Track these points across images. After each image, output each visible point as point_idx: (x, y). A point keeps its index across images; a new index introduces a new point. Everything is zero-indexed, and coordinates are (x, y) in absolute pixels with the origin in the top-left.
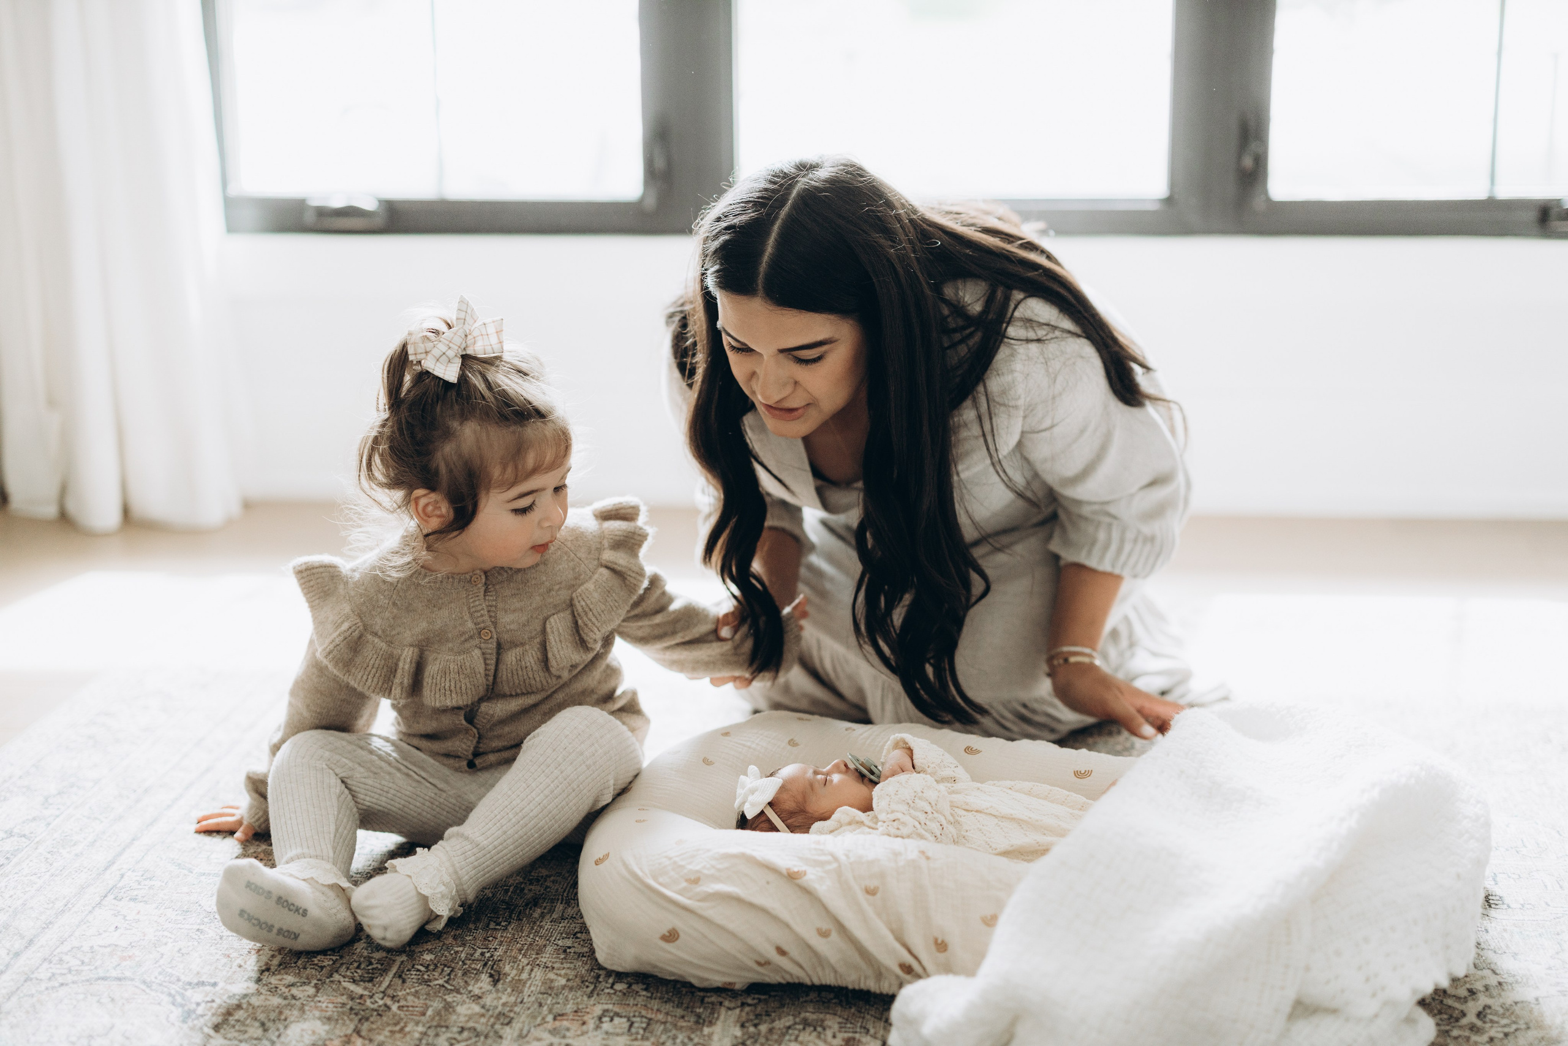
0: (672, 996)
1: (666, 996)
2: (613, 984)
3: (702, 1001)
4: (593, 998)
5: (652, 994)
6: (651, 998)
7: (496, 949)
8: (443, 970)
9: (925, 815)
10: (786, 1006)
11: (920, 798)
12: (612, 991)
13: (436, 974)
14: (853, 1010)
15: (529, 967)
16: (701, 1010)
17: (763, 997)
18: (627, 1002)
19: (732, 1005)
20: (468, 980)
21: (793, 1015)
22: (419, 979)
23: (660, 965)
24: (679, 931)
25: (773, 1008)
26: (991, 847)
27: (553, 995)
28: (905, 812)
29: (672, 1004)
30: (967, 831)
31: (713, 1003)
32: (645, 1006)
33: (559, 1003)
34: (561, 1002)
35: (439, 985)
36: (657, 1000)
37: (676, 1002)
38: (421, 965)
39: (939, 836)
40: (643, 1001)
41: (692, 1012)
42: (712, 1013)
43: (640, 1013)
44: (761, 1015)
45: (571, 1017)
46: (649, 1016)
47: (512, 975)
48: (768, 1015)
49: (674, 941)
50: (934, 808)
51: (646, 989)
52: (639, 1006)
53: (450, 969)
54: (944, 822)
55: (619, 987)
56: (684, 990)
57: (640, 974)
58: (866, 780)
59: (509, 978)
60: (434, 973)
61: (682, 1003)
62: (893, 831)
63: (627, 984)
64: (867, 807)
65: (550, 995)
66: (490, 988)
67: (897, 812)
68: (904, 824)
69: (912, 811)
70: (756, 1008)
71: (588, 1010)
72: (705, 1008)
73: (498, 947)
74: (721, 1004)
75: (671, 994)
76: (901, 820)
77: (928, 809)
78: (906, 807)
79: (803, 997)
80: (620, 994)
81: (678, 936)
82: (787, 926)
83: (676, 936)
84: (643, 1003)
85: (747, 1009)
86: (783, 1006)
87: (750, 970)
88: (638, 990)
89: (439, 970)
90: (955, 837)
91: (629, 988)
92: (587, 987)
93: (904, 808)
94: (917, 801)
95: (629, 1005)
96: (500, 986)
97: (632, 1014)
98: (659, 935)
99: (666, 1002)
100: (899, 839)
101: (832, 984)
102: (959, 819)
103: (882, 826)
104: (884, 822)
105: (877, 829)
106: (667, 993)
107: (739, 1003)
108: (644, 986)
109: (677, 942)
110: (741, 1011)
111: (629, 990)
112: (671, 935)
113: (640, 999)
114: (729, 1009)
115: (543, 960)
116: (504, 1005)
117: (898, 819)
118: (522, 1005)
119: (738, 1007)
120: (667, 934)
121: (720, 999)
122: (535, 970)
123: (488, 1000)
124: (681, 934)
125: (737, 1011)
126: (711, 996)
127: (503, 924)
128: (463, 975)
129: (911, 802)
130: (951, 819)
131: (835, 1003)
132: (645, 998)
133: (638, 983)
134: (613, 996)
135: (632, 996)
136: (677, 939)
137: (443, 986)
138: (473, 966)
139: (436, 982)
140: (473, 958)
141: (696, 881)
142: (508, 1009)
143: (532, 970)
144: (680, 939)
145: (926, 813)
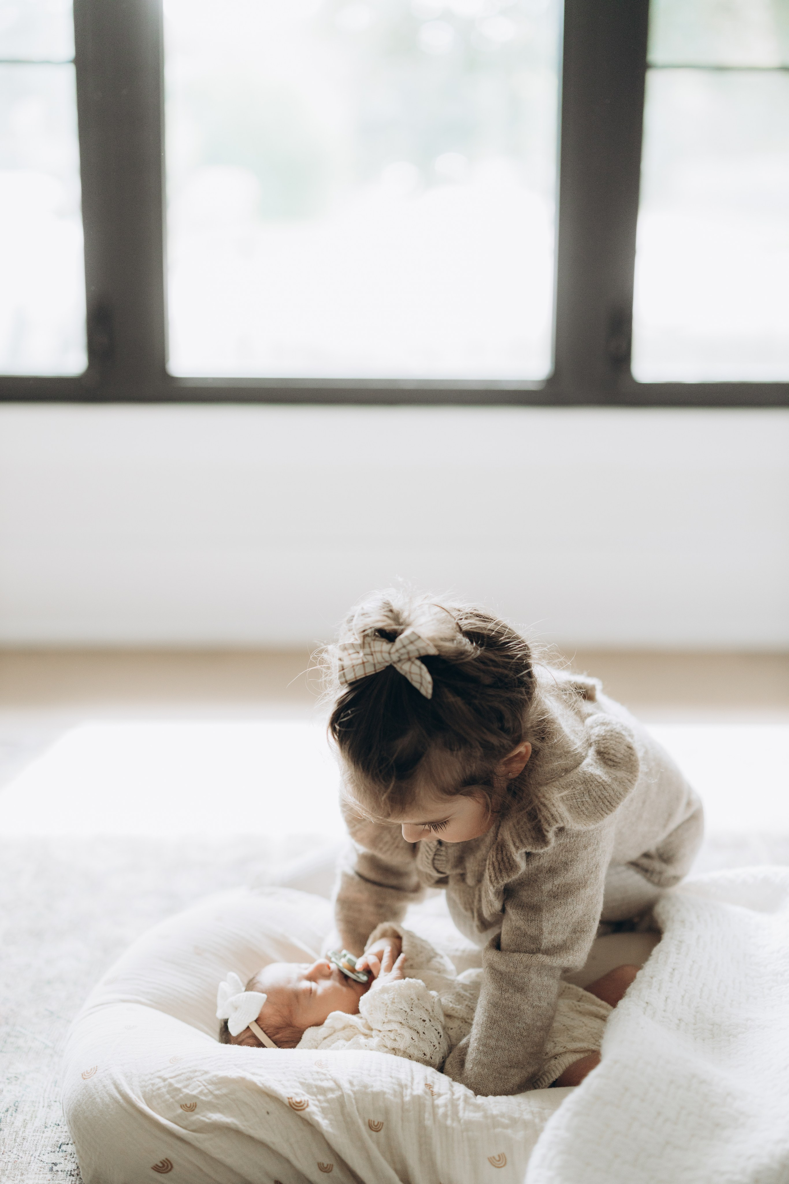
24: (172, 1162)
28: (403, 1022)
49: (167, 1172)
62: (389, 1043)
64: (355, 1011)
67: (395, 1022)
68: (401, 1035)
69: (410, 1021)
76: (396, 1031)
77: (425, 1016)
78: (404, 1014)
81: (172, 1167)
82: (288, 1161)
83: (170, 1167)
93: (400, 1017)
98: (152, 1165)
105: (372, 1038)
112: (164, 1165)
117: (393, 1030)
120: (160, 1165)
124: (175, 1164)
136: (171, 1170)
141: (191, 1107)
144: (173, 1171)
145: (424, 1021)
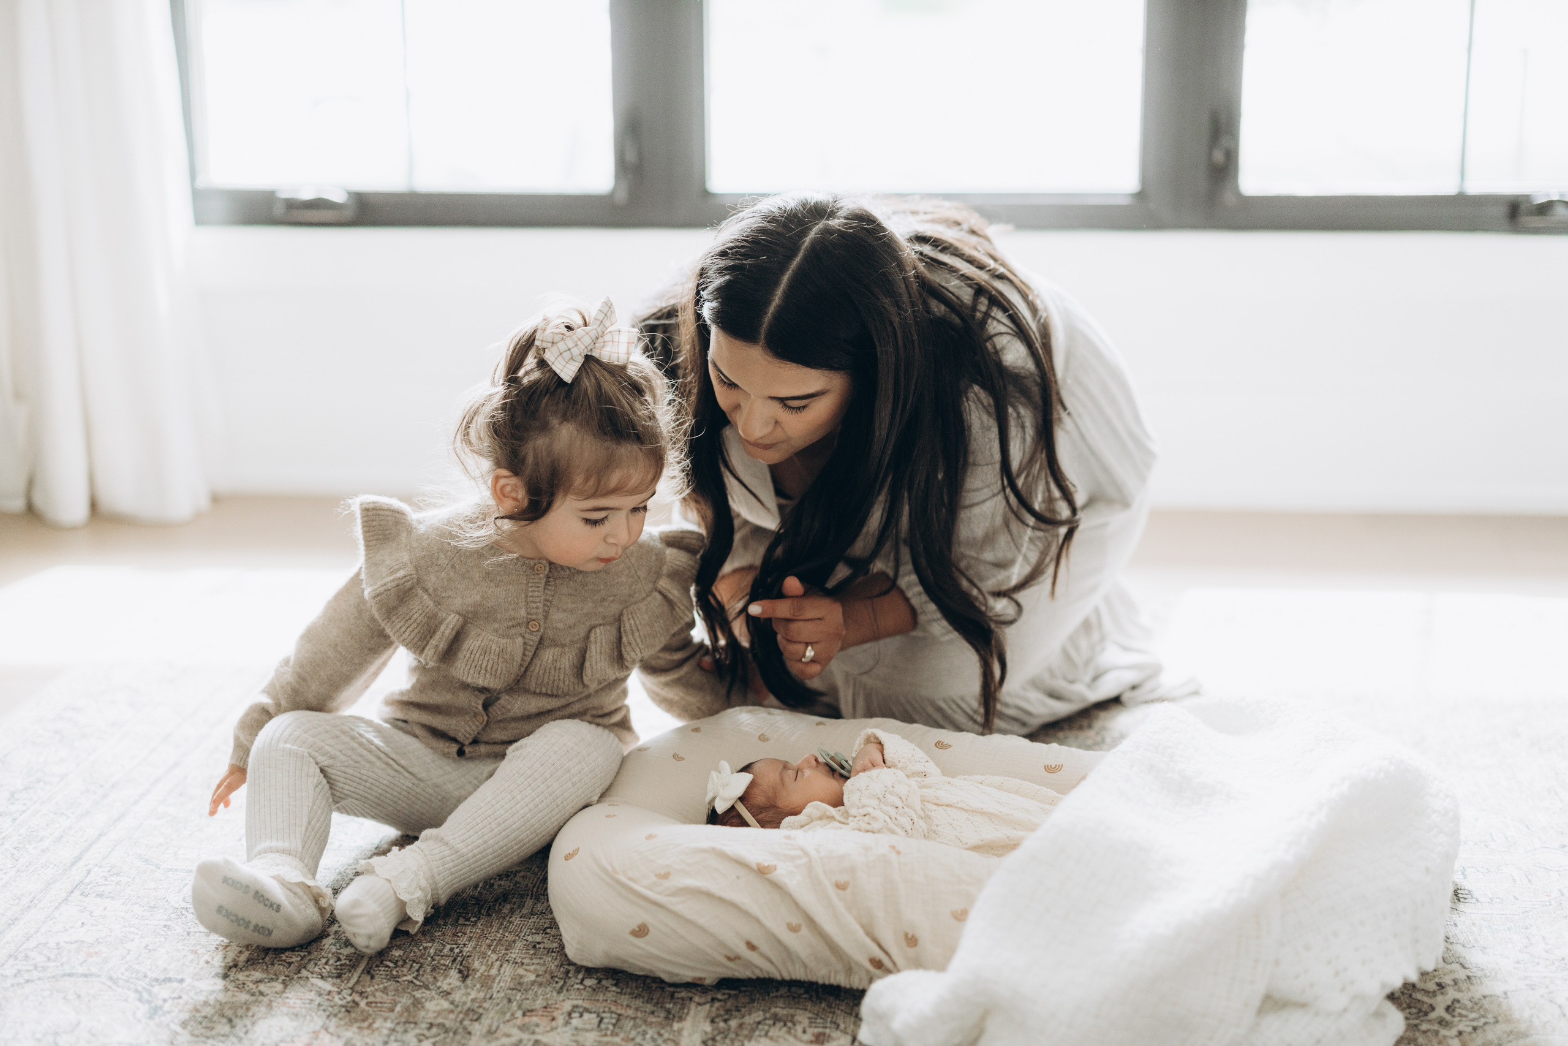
0: (642, 992)
1: (636, 991)
2: (583, 980)
3: (672, 996)
4: (563, 994)
5: (622, 989)
6: (621, 993)
7: (465, 945)
8: (411, 966)
9: (895, 810)
10: (756, 1002)
11: (891, 793)
12: (581, 987)
13: (405, 970)
14: (823, 1005)
15: (498, 963)
16: (671, 1006)
17: (733, 992)
18: (597, 998)
19: (702, 1000)
20: (437, 976)
21: (763, 1010)
22: (387, 975)
23: (631, 960)
24: (649, 926)
25: (743, 1003)
26: (961, 841)
27: (522, 990)
28: (876, 807)
29: (641, 1000)
30: (937, 826)
31: (683, 999)
32: (615, 1001)
33: (528, 999)
34: (530, 998)
35: (408, 981)
36: (627, 996)
37: (646, 998)
38: (390, 961)
39: (909, 831)
40: (613, 996)
41: (662, 1007)
42: (682, 1008)
43: (610, 1008)
44: (730, 1010)
45: (540, 1013)
46: (619, 1011)
47: (481, 971)
48: (739, 1011)
49: (643, 936)
50: (905, 803)
51: (616, 985)
52: (609, 1001)
53: (419, 965)
54: (915, 817)
55: (589, 982)
56: (654, 986)
57: (610, 969)
58: (836, 775)
59: (478, 974)
60: (403, 969)
61: (652, 999)
62: (864, 826)
63: (597, 979)
64: (838, 802)
65: (520, 991)
66: (459, 983)
67: (868, 806)
68: (875, 818)
69: (882, 806)
70: (726, 1003)
71: (557, 1006)
72: (675, 1004)
73: (467, 943)
74: (691, 999)
75: (640, 989)
76: (872, 815)
77: (899, 803)
78: (877, 802)
79: (773, 992)
80: (590, 990)
81: (648, 931)
82: (758, 921)
83: (646, 931)
84: (613, 999)
85: (717, 1004)
86: (752, 1001)
87: (721, 965)
88: (608, 985)
89: (408, 966)
90: (926, 832)
91: (598, 983)
92: (557, 982)
93: (874, 802)
94: (888, 796)
95: (598, 1000)
96: (469, 982)
97: (601, 1010)
98: (629, 930)
99: (636, 997)
100: (870, 834)
101: (802, 979)
102: (929, 813)
103: (853, 821)
104: (855, 817)
105: (848, 824)
106: (637, 988)
107: (709, 998)
108: (614, 982)
109: (647, 937)
110: (711, 1006)
111: (599, 986)
112: (640, 930)
113: (609, 995)
114: (699, 1004)
115: (512, 955)
116: (473, 1000)
117: (869, 814)
118: (491, 1001)
119: (708, 1002)
120: (637, 929)
121: (690, 995)
122: (505, 965)
123: (457, 996)
124: (651, 929)
125: (707, 1006)
126: (681, 992)
127: (473, 919)
128: (432, 971)
129: (881, 797)
130: (922, 813)
131: (806, 998)
132: (615, 994)
133: (607, 979)
134: (582, 991)
135: (602, 992)
136: (647, 934)
137: (412, 982)
138: (442, 962)
139: (405, 978)
140: (442, 954)
141: (666, 876)
142: (477, 1005)
143: (501, 966)
144: (650, 934)
145: (897, 808)
